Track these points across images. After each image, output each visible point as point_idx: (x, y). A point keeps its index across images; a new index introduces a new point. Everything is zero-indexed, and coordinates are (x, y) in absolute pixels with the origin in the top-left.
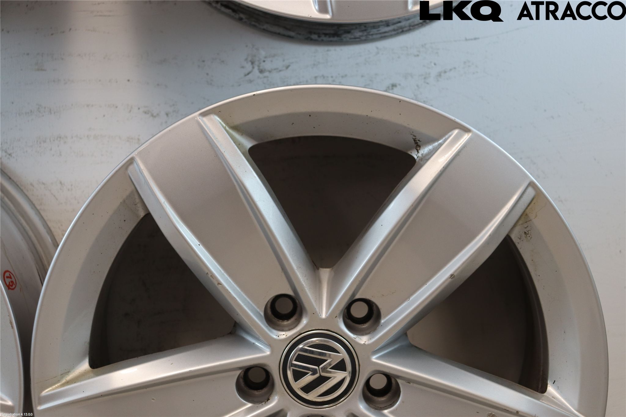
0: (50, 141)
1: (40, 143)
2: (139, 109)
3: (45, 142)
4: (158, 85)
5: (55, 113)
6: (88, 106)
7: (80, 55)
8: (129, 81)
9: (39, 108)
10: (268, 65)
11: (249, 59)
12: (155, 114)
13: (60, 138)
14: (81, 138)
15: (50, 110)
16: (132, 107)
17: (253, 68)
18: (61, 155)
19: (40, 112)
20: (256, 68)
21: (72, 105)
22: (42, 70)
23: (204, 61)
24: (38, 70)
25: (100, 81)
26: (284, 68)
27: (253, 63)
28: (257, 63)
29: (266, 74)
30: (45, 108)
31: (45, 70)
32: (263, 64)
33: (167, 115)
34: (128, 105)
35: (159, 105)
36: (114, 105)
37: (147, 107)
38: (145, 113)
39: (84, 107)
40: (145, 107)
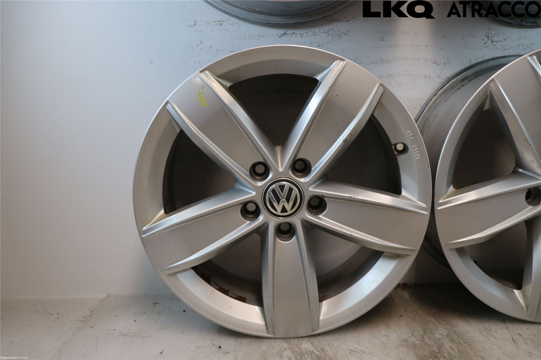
0: (386, 77)
1: (381, 78)
2: (431, 61)
3: (383, 78)
4: (441, 48)
5: (388, 63)
6: (405, 59)
7: (402, 33)
8: (426, 46)
9: (381, 60)
10: (495, 39)
11: (487, 35)
12: (438, 64)
13: (391, 75)
14: (401, 76)
16: (427, 60)
17: (488, 40)
18: (391, 84)
19: (381, 62)
20: (490, 40)
21: (397, 58)
22: (383, 40)
23: (464, 36)
24: (381, 40)
25: (412, 46)
26: (504, 40)
27: (488, 37)
28: (490, 37)
29: (495, 43)
30: (384, 60)
31: (385, 40)
32: (493, 38)
33: (444, 64)
34: (425, 59)
35: (441, 59)
36: (418, 59)
37: (435, 60)
38: (434, 63)
39: (403, 59)
40: (434, 60)
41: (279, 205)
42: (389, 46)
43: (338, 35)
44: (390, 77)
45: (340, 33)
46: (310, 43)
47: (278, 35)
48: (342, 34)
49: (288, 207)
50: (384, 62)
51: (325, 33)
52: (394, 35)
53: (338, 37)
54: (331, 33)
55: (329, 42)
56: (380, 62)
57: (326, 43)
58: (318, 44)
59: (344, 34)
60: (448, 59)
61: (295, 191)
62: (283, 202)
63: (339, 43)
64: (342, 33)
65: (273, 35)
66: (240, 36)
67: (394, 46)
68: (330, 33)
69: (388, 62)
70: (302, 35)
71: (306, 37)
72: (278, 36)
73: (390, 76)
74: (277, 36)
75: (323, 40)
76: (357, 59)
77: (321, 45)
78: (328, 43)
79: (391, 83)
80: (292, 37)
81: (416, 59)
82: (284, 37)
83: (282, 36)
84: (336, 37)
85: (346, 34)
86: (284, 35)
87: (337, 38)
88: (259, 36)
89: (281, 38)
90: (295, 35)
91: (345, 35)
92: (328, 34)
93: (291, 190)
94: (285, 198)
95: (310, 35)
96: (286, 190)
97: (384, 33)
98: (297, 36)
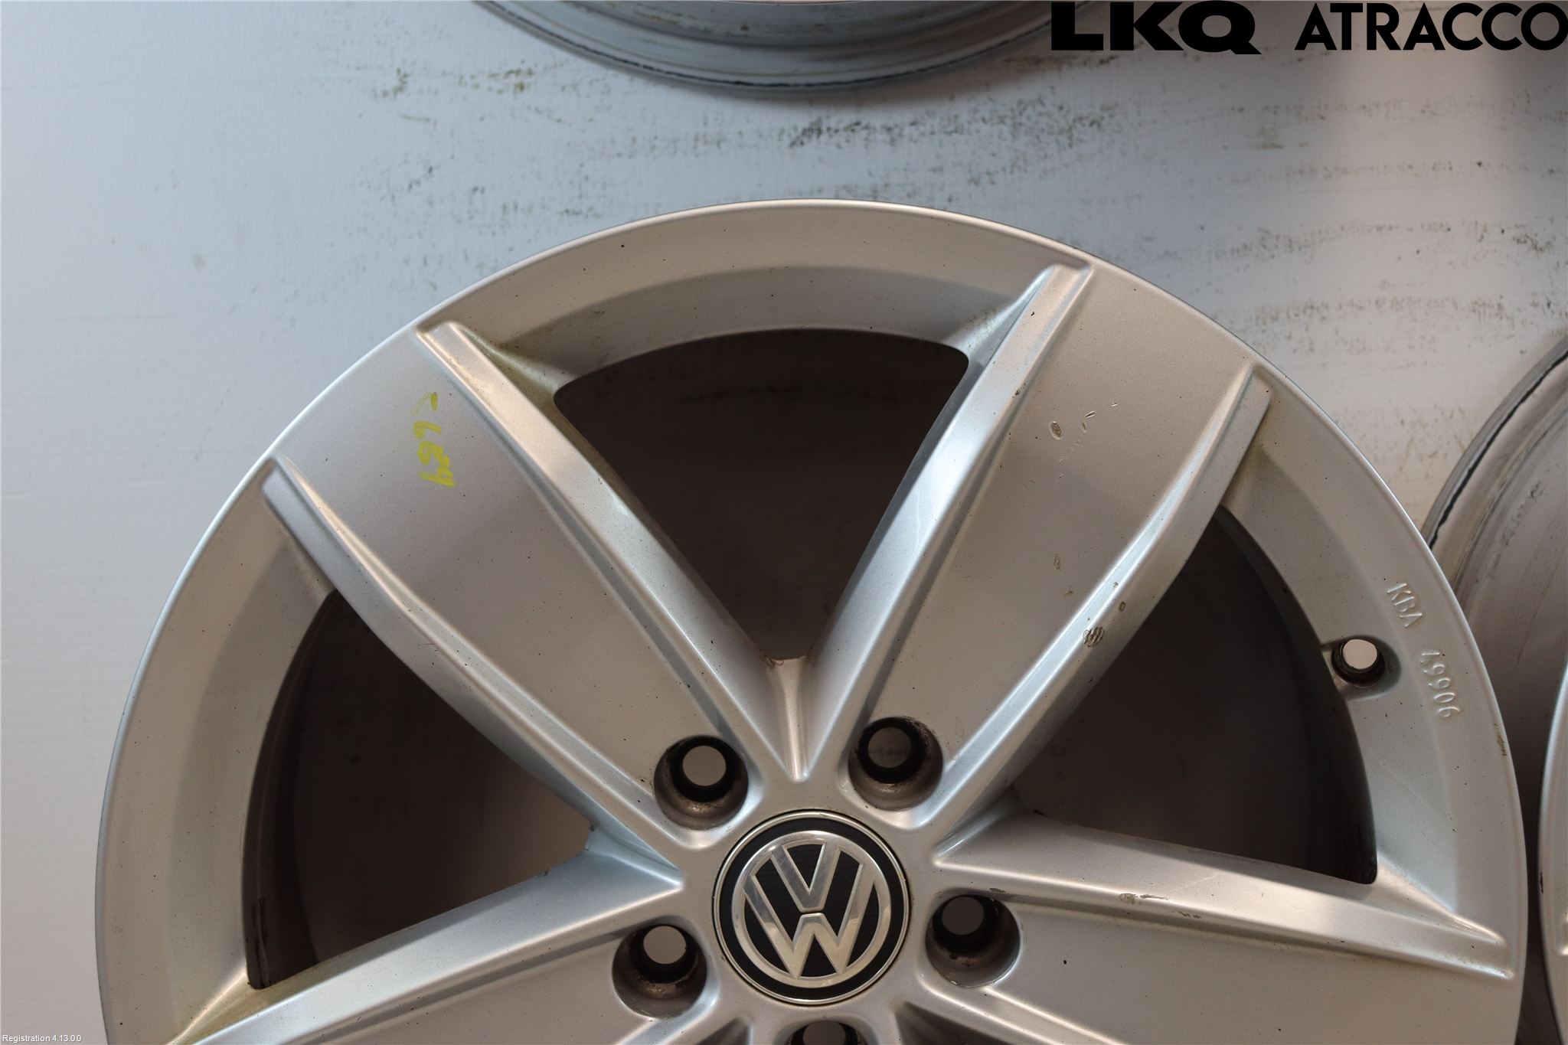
41: (792, 938)
42: (1301, 172)
43: (1061, 132)
44: (1310, 316)
45: (1071, 117)
46: (934, 170)
47: (785, 137)
48: (1079, 126)
49: (837, 947)
50: (1276, 247)
51: (1003, 122)
52: (1323, 118)
53: (1063, 139)
54: (1029, 118)
55: (1021, 162)
56: (1262, 249)
57: (1008, 170)
58: (970, 171)
59: (1092, 124)
61: (869, 872)
62: (813, 927)
63: (1067, 166)
64: (1081, 119)
65: (761, 136)
66: (613, 142)
67: (1326, 169)
68: (1024, 120)
70: (896, 131)
71: (916, 142)
72: (786, 141)
73: (1308, 311)
74: (780, 140)
75: (994, 155)
76: (1149, 239)
77: (985, 180)
78: (1015, 168)
79: (1312, 343)
80: (848, 141)
81: (1430, 226)
82: (812, 146)
83: (805, 140)
84: (1053, 137)
85: (1099, 126)
86: (814, 136)
87: (1057, 142)
88: (696, 139)
89: (799, 150)
90: (864, 134)
91: (1095, 127)
92: (1016, 126)
93: (847, 867)
94: (821, 906)
95: (933, 133)
96: (826, 866)
97: (1275, 113)
98: (871, 137)
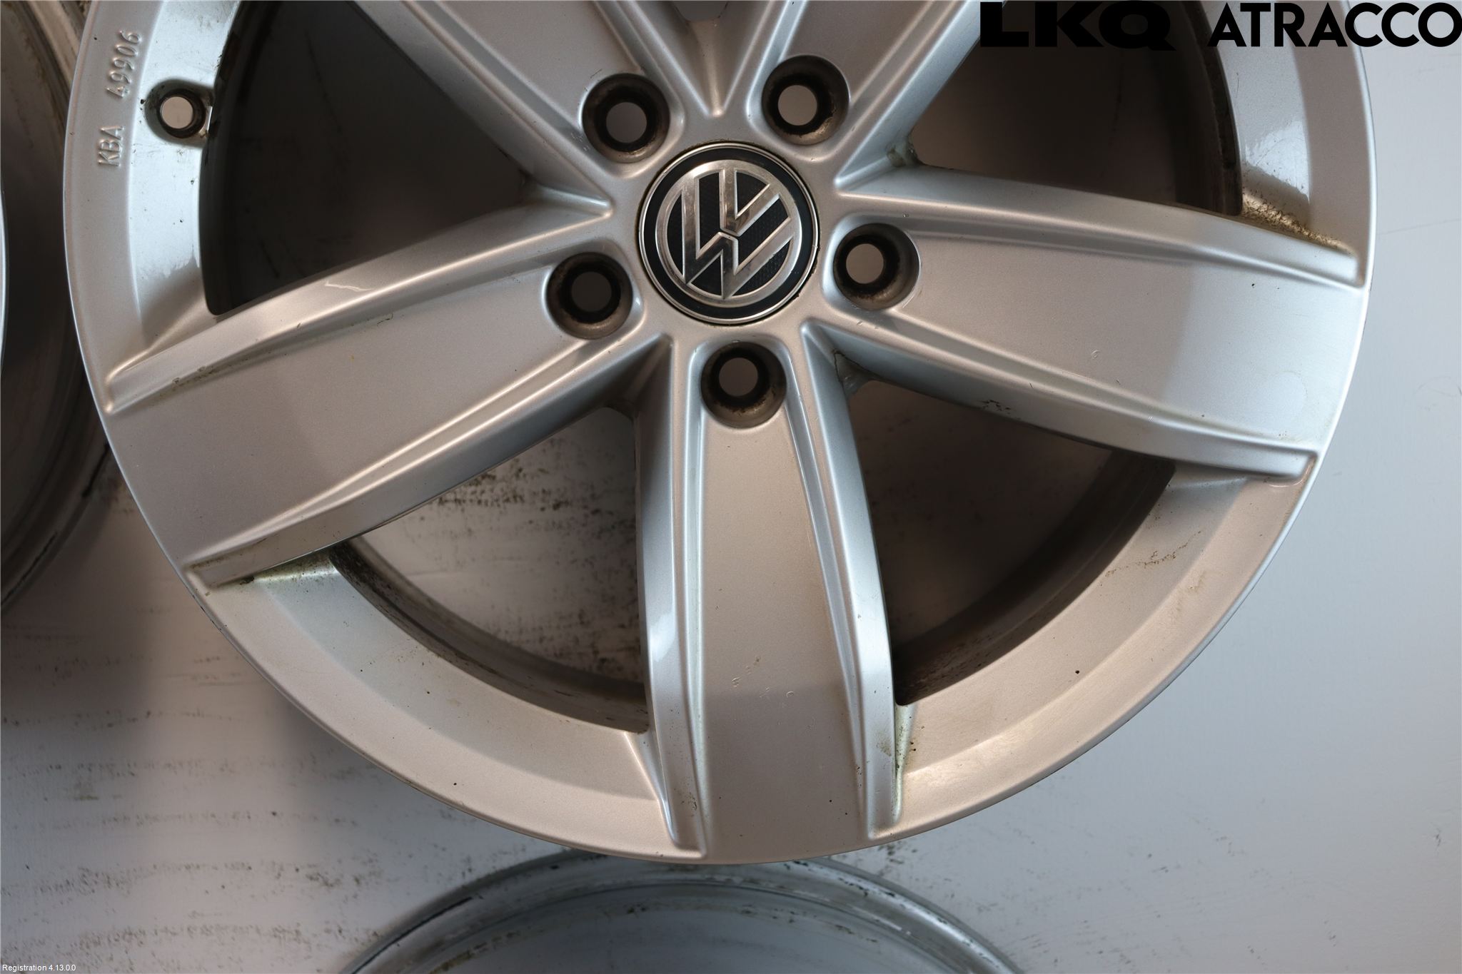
0: (110, 942)
2: (297, 870)
3: (97, 943)
4: (337, 821)
5: (117, 885)
6: (188, 867)
7: (169, 765)
8: (274, 813)
9: (84, 876)
12: (331, 881)
13: (130, 933)
14: (174, 934)
15: (108, 878)
16: (282, 869)
19: (86, 883)
21: (155, 867)
22: (90, 798)
24: (81, 798)
25: (213, 816)
30: (97, 875)
31: (96, 798)
33: (357, 880)
34: (274, 863)
35: (340, 861)
36: (243, 864)
37: (314, 866)
38: (311, 878)
39: (179, 869)
40: (310, 866)
60: (371, 861)
69: (113, 883)
